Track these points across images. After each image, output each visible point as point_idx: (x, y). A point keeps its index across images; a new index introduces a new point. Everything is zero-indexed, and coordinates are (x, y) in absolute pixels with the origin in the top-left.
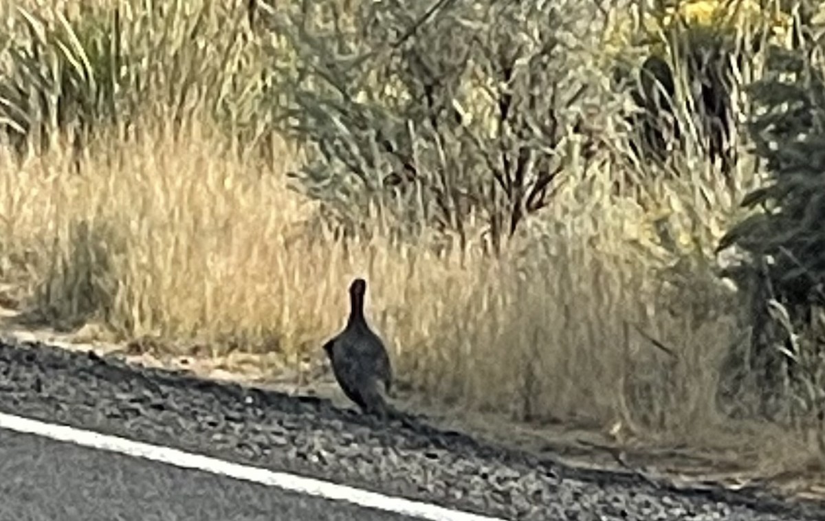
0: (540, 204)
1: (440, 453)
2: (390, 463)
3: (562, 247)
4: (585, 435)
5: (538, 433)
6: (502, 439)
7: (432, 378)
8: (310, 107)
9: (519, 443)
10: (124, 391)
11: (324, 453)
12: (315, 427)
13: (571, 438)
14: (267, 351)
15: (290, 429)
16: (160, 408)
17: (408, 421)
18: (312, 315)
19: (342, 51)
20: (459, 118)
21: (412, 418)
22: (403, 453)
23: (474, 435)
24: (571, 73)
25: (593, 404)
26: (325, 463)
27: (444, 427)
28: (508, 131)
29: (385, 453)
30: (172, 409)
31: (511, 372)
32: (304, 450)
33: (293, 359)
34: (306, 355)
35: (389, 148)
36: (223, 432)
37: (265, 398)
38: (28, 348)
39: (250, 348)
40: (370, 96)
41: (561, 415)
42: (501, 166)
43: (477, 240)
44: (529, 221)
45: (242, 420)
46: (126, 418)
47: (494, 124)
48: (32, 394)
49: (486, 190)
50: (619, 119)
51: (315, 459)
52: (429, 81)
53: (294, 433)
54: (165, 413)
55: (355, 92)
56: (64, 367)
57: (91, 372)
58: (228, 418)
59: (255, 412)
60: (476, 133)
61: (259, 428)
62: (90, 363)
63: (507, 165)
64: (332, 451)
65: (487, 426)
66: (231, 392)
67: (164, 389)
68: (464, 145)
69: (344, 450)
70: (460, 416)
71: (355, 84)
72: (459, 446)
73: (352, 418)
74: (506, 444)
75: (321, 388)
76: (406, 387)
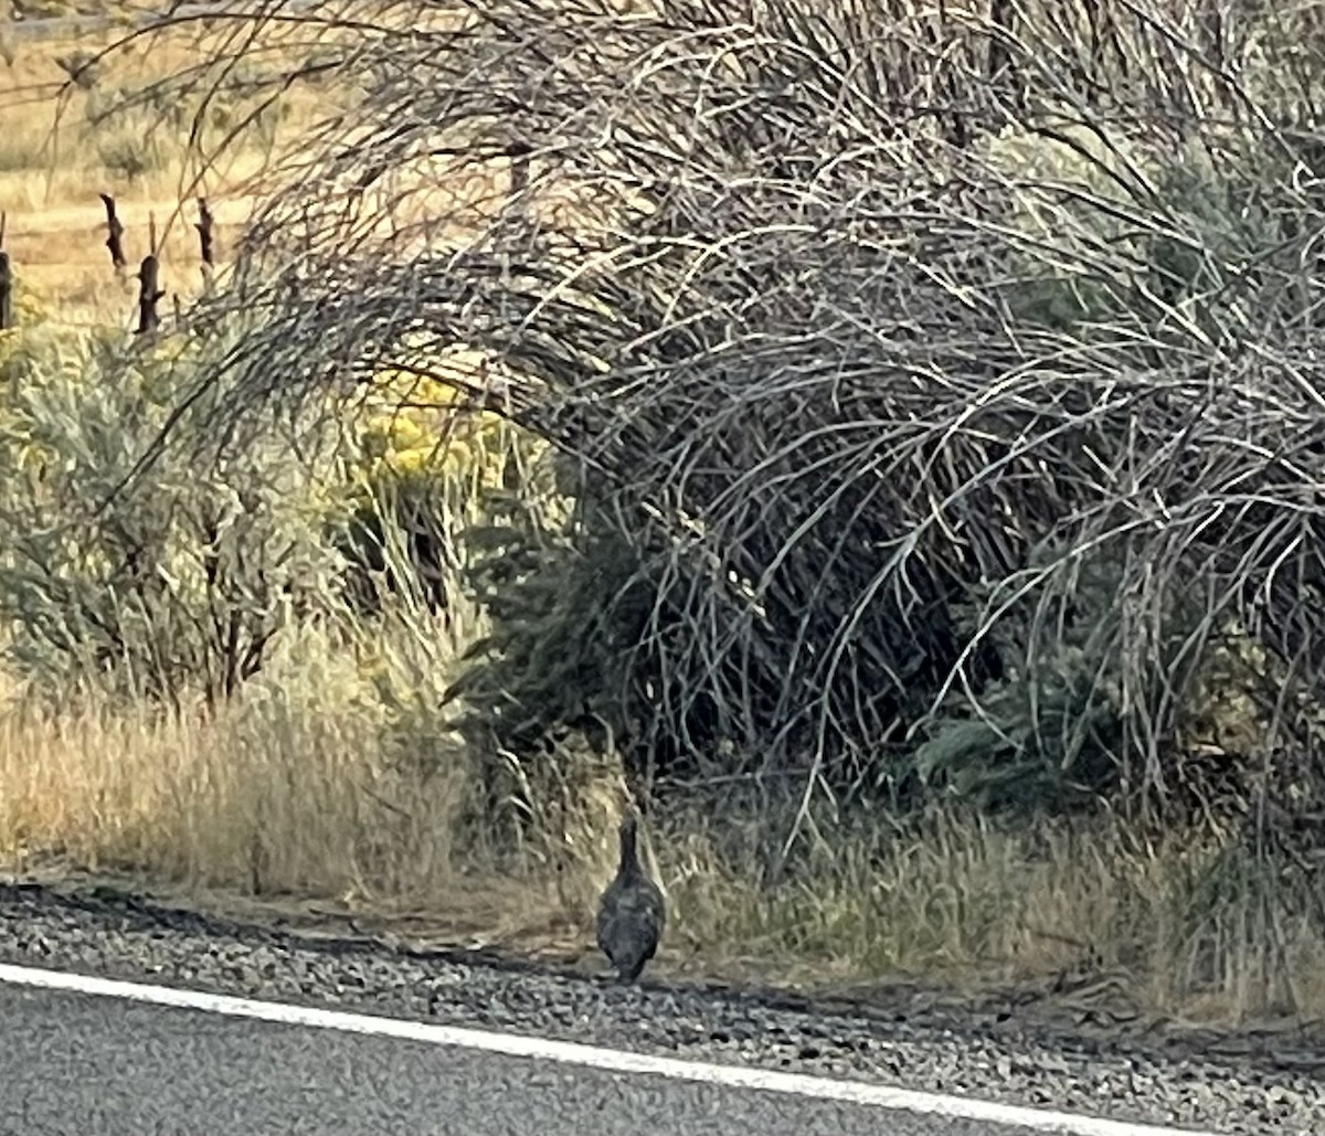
0: (257, 668)
1: (166, 933)
2: (116, 947)
3: (280, 708)
4: (317, 905)
5: (270, 906)
6: (232, 914)
7: (155, 856)
8: (11, 586)
9: (251, 917)
11: (46, 941)
12: (36, 914)
13: (304, 908)
15: (10, 919)
17: (133, 902)
18: (25, 798)
19: (39, 524)
20: (164, 583)
21: (137, 898)
22: (130, 936)
23: (203, 913)
24: (278, 532)
25: (325, 873)
26: (47, 951)
27: (171, 906)
28: (218, 594)
29: (109, 937)
31: (237, 845)
32: (24, 940)
34: (22, 841)
35: (96, 621)
40: (72, 568)
41: (294, 887)
42: (212, 629)
43: (192, 711)
44: (246, 687)
47: (203, 589)
49: (199, 657)
50: (332, 574)
51: (37, 948)
52: (131, 549)
53: (14, 922)
55: (56, 565)
60: (184, 600)
63: (220, 629)
64: (54, 939)
65: (215, 900)
68: (173, 612)
69: (67, 937)
70: (189, 894)
71: (56, 557)
72: (188, 924)
73: (74, 903)
74: (236, 919)
75: (42, 875)
76: (129, 867)
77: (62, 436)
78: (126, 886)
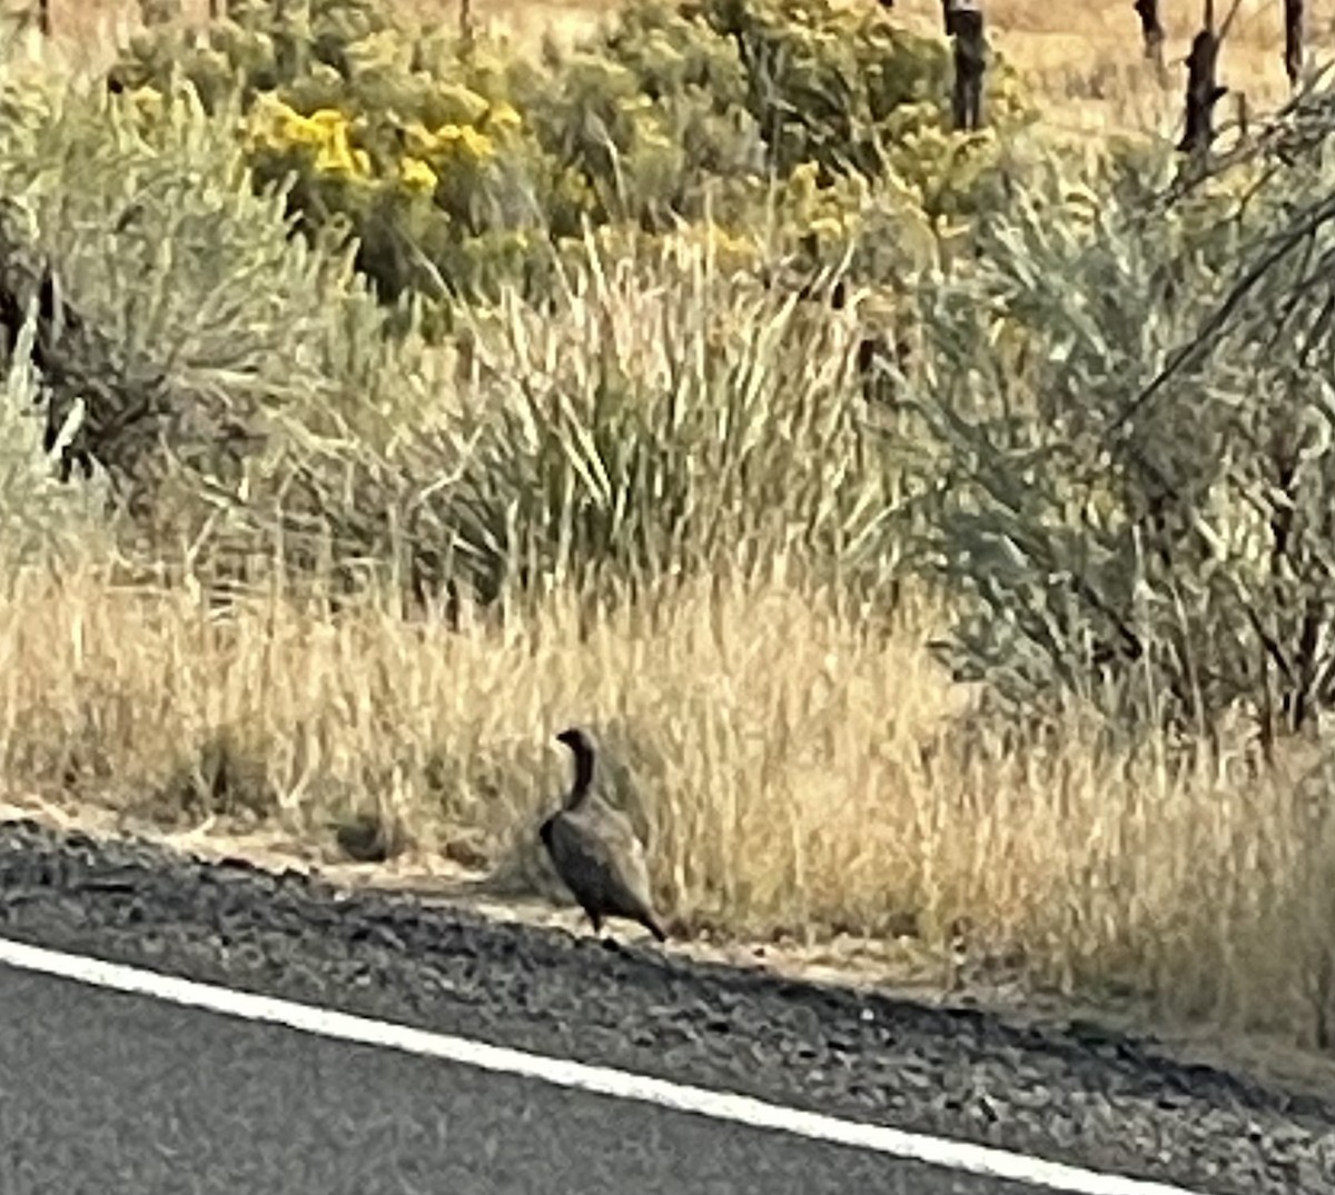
1: (1180, 1101)
2: (1099, 1118)
6: (1281, 1076)
7: (1165, 979)
8: (961, 532)
9: (1310, 1083)
10: (661, 1002)
11: (991, 1102)
12: (975, 1058)
14: (897, 935)
15: (935, 1062)
16: (721, 1028)
17: (1127, 1048)
18: (968, 875)
19: (1014, 443)
20: (1206, 550)
21: (1134, 1043)
22: (1121, 1101)
23: (1235, 1071)
26: (992, 1118)
27: (1190, 1057)
28: (1288, 573)
29: (1091, 1102)
30: (741, 1032)
31: (1295, 968)
32: (956, 1097)
33: (938, 948)
34: (958, 942)
35: (1093, 600)
36: (825, 1068)
37: (896, 1012)
38: (504, 931)
39: (867, 930)
40: (1062, 515)
42: (1272, 629)
43: (1239, 753)
44: (1324, 720)
45: (855, 1049)
46: (665, 1046)
47: (1265, 564)
48: (513, 1007)
49: (1254, 669)
51: (977, 1112)
52: (1157, 491)
53: (939, 1069)
54: (729, 1037)
55: (1037, 509)
56: (564, 962)
57: (607, 970)
58: (833, 1045)
59: (877, 1035)
60: (1234, 575)
61: (882, 1060)
62: (605, 954)
64: (1003, 1098)
65: (1256, 1055)
66: (833, 1002)
67: (726, 997)
68: (1215, 595)
69: (1024, 1096)
70: (1214, 1040)
72: (1212, 1088)
73: (1035, 1043)
74: (1288, 1084)
75: (984, 995)
76: (1124, 991)
77: (1058, 309)
78: (1114, 1022)
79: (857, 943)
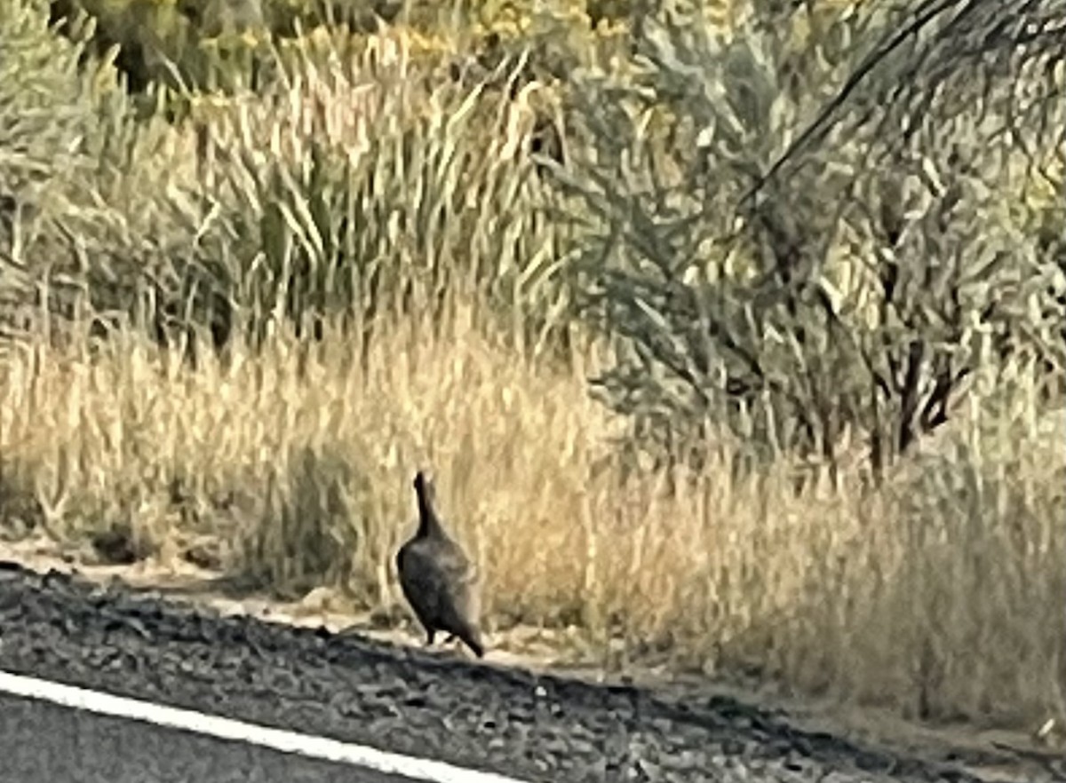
0: (941, 418)
1: (805, 763)
2: (736, 778)
3: (969, 474)
4: (1003, 737)
5: (940, 734)
6: (889, 742)
7: (791, 659)
8: (619, 290)
9: (913, 749)
10: (367, 681)
11: (644, 764)
12: (631, 727)
13: (985, 740)
14: (566, 625)
15: (598, 731)
16: (417, 703)
17: (759, 719)
18: (625, 574)
19: (660, 210)
20: (825, 300)
21: (766, 715)
22: (755, 764)
23: (853, 738)
24: (982, 237)
25: (1015, 696)
26: (646, 779)
27: (810, 727)
28: (894, 319)
29: (729, 765)
30: (433, 707)
31: (899, 650)
32: (615, 761)
33: (601, 634)
34: (617, 629)
35: (730, 344)
36: (507, 735)
37: (563, 690)
38: (234, 623)
39: (540, 620)
40: (702, 273)
41: (972, 709)
42: (883, 364)
43: (854, 472)
44: (924, 443)
45: (531, 720)
46: (371, 719)
47: (874, 310)
48: (240, 685)
49: (866, 401)
50: (1049, 301)
51: (632, 773)
52: (783, 250)
53: (602, 737)
54: (424, 710)
55: (682, 268)
56: (284, 647)
57: (322, 655)
58: (512, 718)
59: (549, 707)
60: (848, 321)
61: (556, 730)
62: (320, 641)
63: (894, 366)
64: (656, 761)
65: (868, 724)
66: (515, 680)
67: (424, 676)
69: (673, 760)
70: (829, 712)
71: (681, 255)
72: (831, 753)
73: (681, 715)
74: (894, 749)
75: (639, 675)
76: (756, 672)
77: (700, 98)
78: (747, 698)
79: (532, 631)
